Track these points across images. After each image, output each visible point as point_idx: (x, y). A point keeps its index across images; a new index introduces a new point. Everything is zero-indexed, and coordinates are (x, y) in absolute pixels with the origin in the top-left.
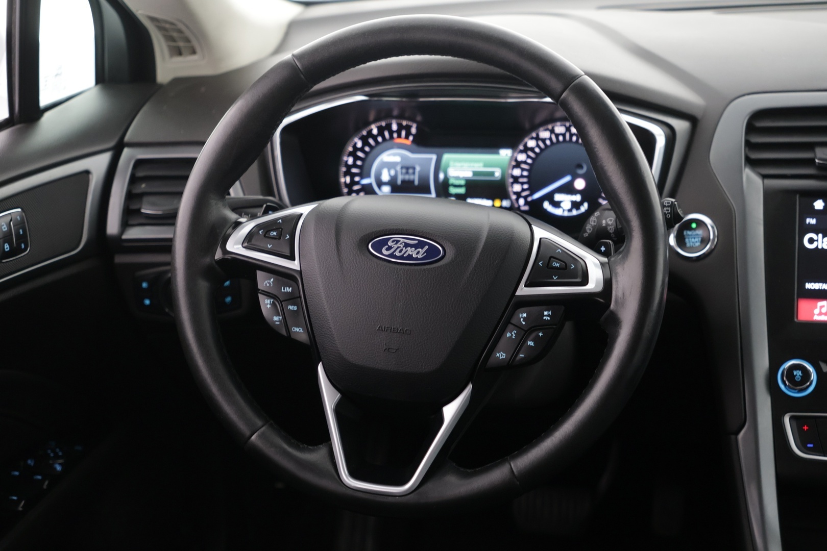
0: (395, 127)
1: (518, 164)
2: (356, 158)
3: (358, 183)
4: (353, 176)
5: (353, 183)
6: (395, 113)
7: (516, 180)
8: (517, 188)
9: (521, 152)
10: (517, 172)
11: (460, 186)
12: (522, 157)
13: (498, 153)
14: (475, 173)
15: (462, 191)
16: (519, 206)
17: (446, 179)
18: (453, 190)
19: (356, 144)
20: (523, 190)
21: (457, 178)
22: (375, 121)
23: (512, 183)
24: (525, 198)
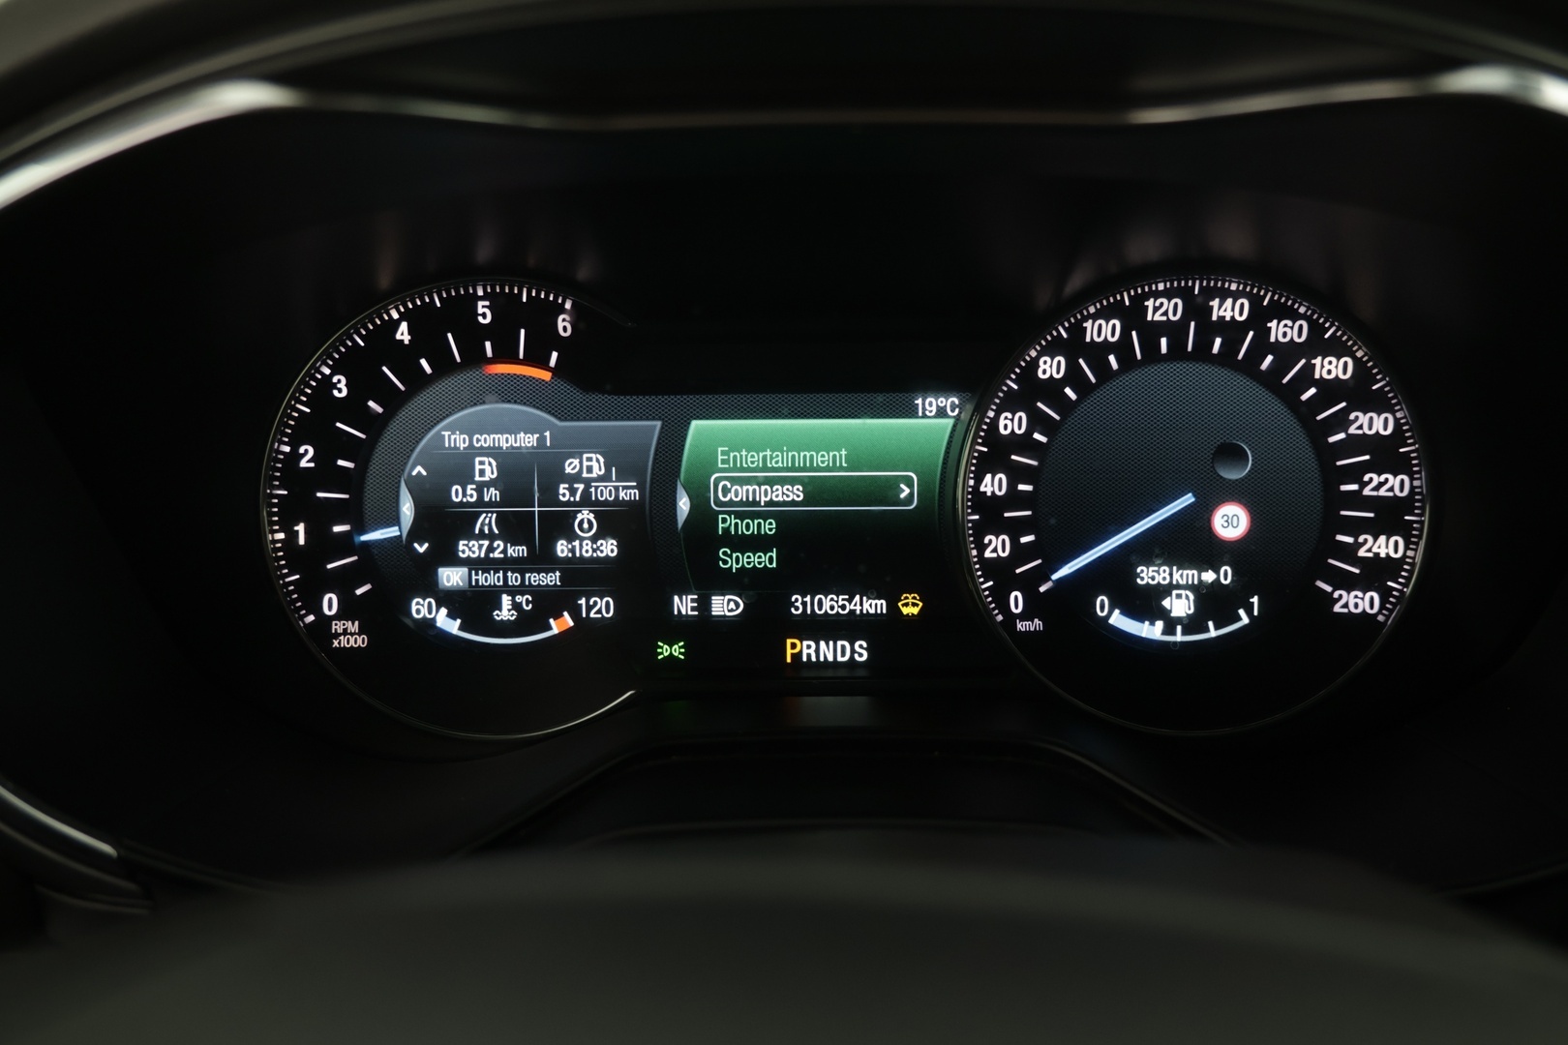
0: (484, 313)
1: (997, 453)
2: (330, 446)
3: (345, 545)
4: (320, 517)
5: (324, 545)
6: (484, 251)
7: (992, 515)
8: (997, 546)
9: (1011, 404)
10: (993, 485)
11: (757, 543)
12: (1012, 424)
13: (910, 412)
14: (817, 490)
15: (763, 560)
16: (1011, 618)
17: (703, 514)
18: (733, 561)
19: (327, 384)
20: (1020, 554)
21: (748, 510)
22: (395, 295)
23: (980, 530)
24: (1027, 585)
